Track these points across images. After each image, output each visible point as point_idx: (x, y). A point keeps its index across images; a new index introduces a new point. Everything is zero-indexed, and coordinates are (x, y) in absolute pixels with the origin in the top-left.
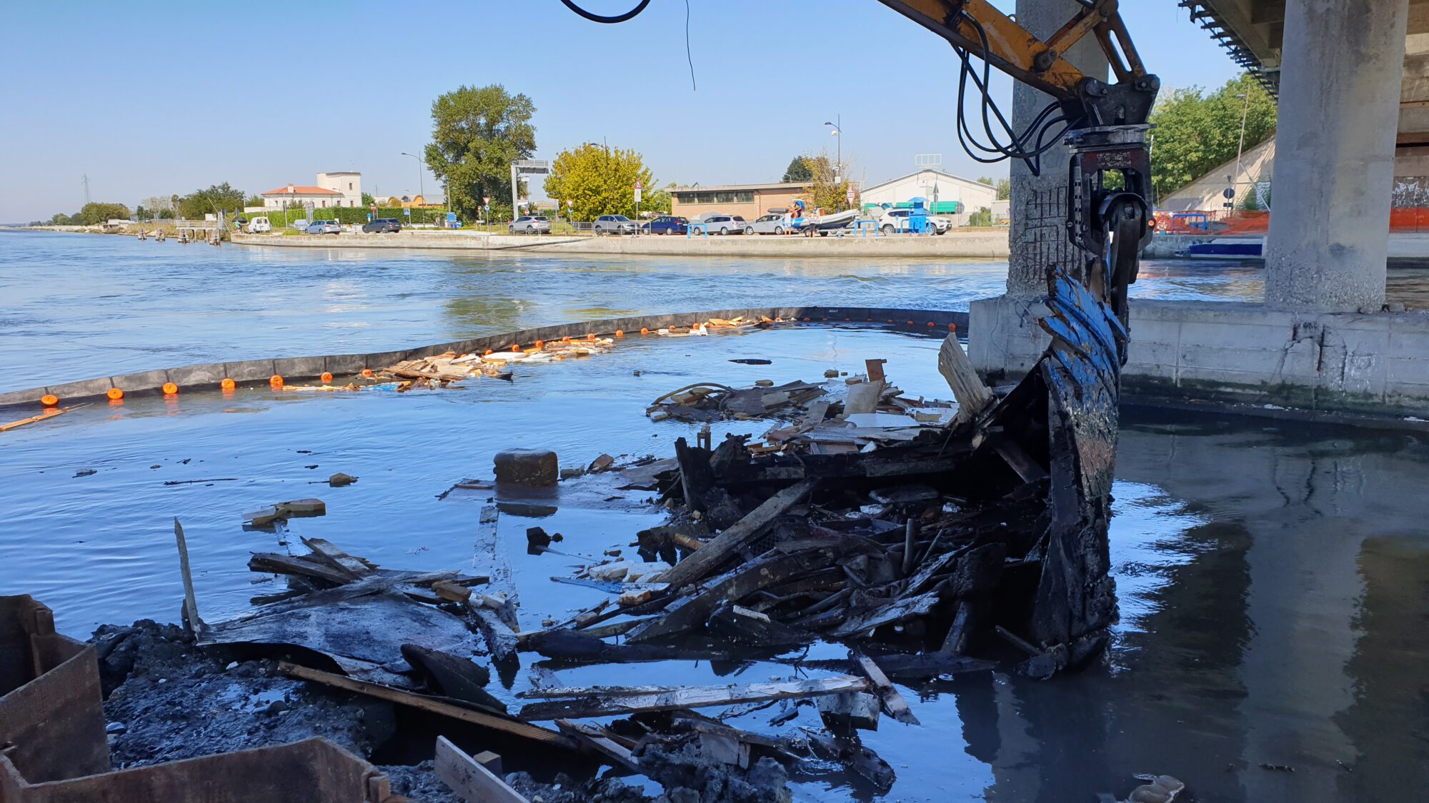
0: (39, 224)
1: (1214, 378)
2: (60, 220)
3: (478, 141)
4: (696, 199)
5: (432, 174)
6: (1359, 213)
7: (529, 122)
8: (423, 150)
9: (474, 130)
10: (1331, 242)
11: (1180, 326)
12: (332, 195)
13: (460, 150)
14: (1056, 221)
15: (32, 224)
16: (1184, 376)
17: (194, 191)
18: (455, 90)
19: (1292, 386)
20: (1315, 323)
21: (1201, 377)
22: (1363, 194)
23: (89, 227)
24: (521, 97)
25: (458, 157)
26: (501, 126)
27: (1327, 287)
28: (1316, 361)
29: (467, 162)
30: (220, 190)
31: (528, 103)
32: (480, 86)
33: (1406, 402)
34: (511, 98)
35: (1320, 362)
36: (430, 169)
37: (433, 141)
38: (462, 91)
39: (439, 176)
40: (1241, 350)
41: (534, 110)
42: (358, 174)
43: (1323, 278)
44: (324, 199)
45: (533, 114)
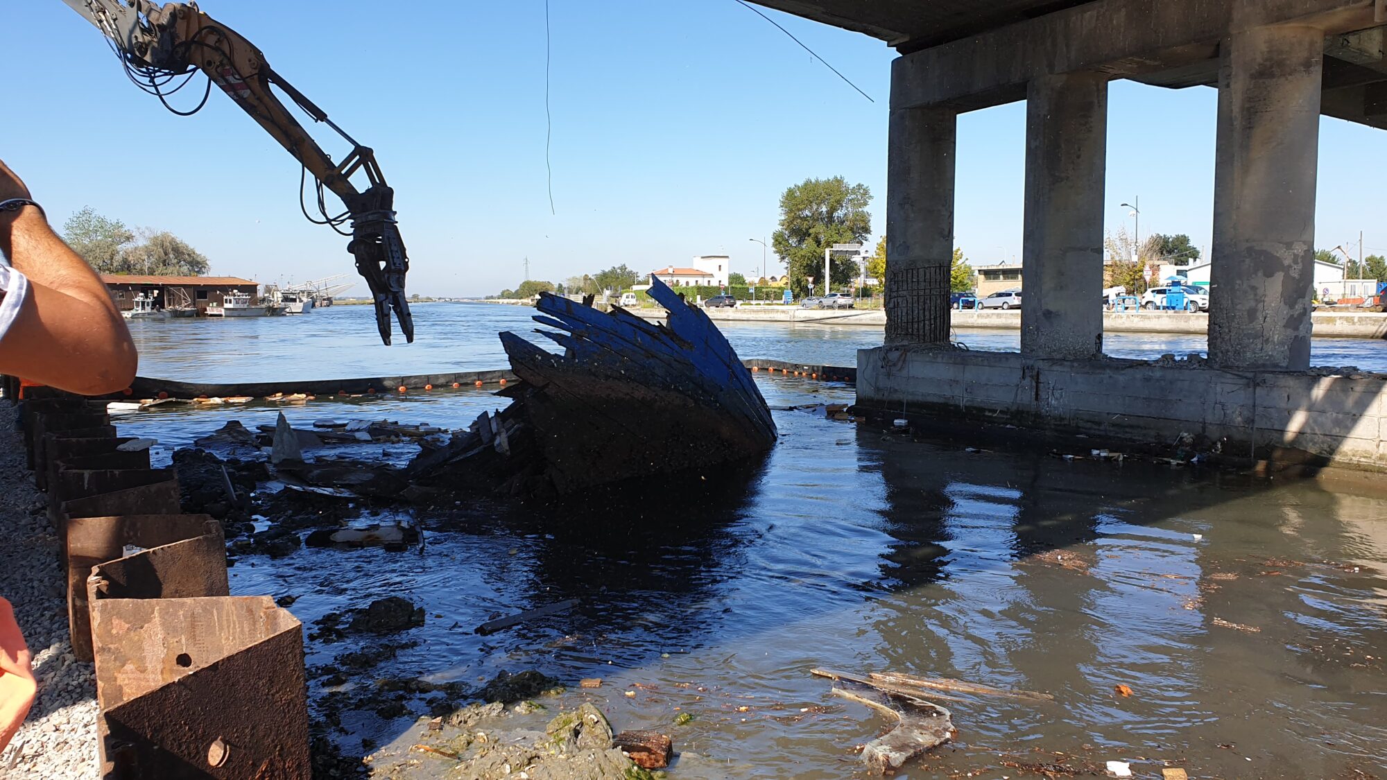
0: (492, 297)
1: (982, 405)
2: (506, 295)
3: (820, 228)
4: (1001, 276)
5: (777, 256)
6: (1061, 287)
7: (866, 209)
8: (771, 235)
9: (817, 218)
10: (1044, 307)
11: (964, 368)
12: (704, 275)
13: (802, 235)
14: (905, 293)
15: (487, 298)
16: (967, 404)
17: (599, 272)
18: (801, 183)
19: (1023, 412)
20: (1032, 366)
21: (975, 405)
22: (1063, 275)
23: (522, 300)
24: (860, 186)
25: (800, 241)
26: (839, 213)
27: (1042, 340)
28: (1033, 393)
29: (808, 246)
30: (619, 271)
31: (866, 192)
32: (823, 178)
33: (1081, 424)
34: (851, 187)
35: (1037, 394)
36: (776, 252)
37: (780, 228)
38: (808, 184)
39: (783, 258)
40: (996, 385)
41: (871, 197)
42: (727, 257)
43: (1040, 334)
44: (697, 279)
45: (870, 202)
